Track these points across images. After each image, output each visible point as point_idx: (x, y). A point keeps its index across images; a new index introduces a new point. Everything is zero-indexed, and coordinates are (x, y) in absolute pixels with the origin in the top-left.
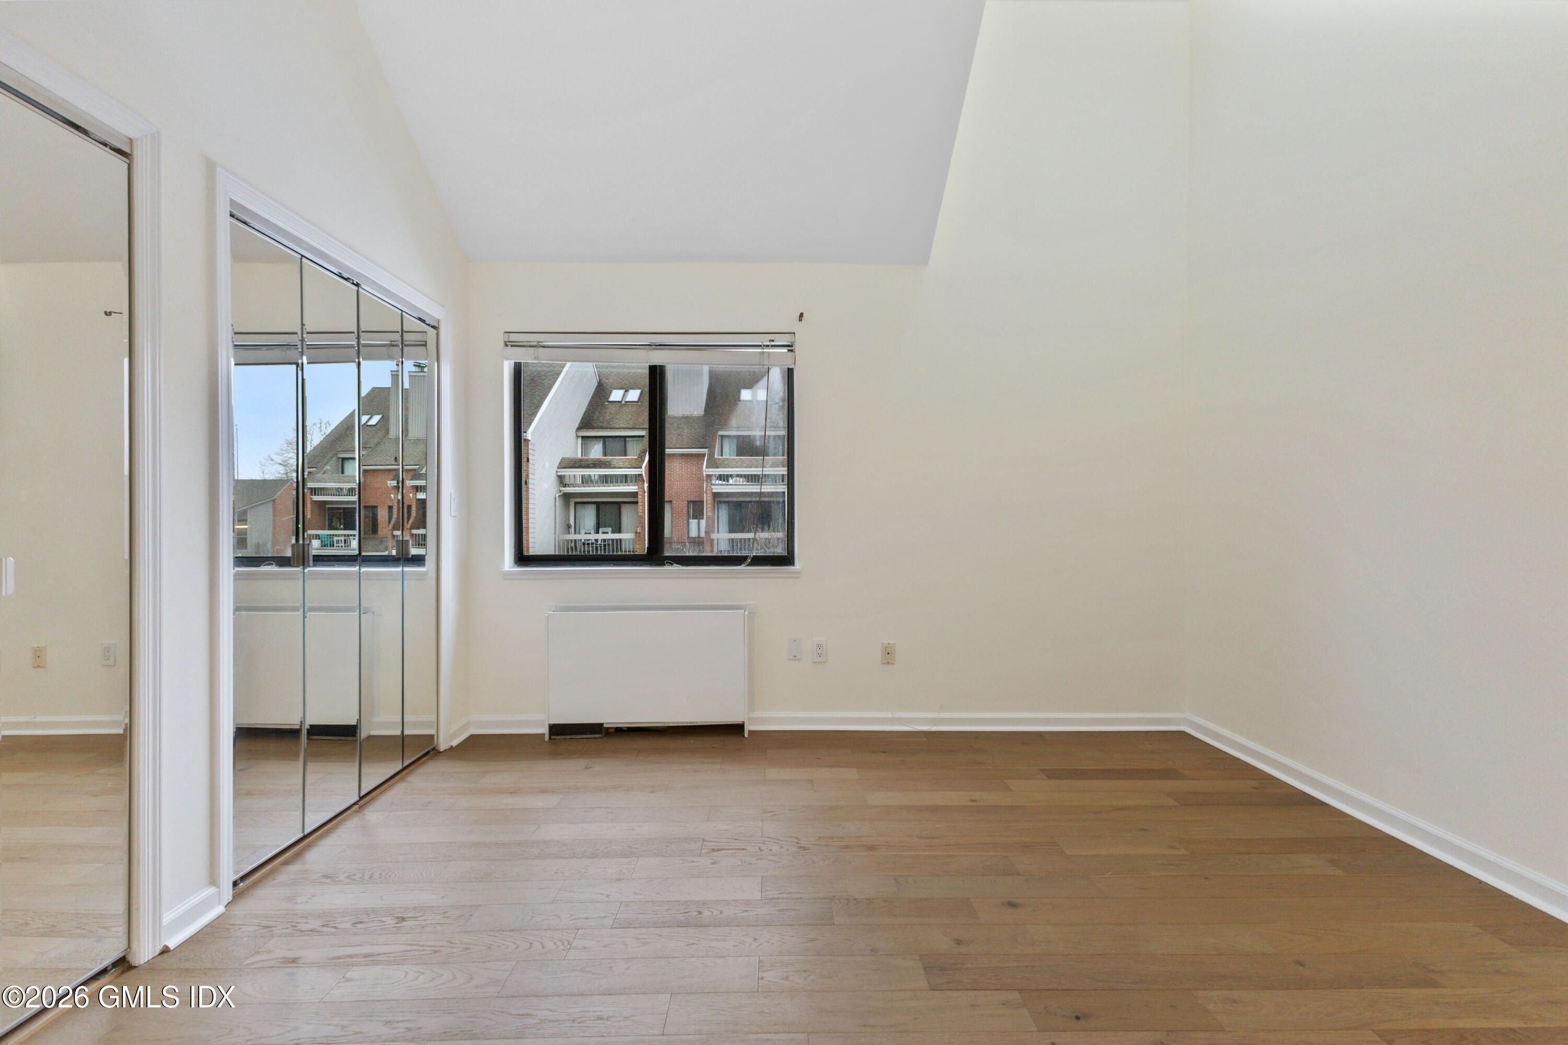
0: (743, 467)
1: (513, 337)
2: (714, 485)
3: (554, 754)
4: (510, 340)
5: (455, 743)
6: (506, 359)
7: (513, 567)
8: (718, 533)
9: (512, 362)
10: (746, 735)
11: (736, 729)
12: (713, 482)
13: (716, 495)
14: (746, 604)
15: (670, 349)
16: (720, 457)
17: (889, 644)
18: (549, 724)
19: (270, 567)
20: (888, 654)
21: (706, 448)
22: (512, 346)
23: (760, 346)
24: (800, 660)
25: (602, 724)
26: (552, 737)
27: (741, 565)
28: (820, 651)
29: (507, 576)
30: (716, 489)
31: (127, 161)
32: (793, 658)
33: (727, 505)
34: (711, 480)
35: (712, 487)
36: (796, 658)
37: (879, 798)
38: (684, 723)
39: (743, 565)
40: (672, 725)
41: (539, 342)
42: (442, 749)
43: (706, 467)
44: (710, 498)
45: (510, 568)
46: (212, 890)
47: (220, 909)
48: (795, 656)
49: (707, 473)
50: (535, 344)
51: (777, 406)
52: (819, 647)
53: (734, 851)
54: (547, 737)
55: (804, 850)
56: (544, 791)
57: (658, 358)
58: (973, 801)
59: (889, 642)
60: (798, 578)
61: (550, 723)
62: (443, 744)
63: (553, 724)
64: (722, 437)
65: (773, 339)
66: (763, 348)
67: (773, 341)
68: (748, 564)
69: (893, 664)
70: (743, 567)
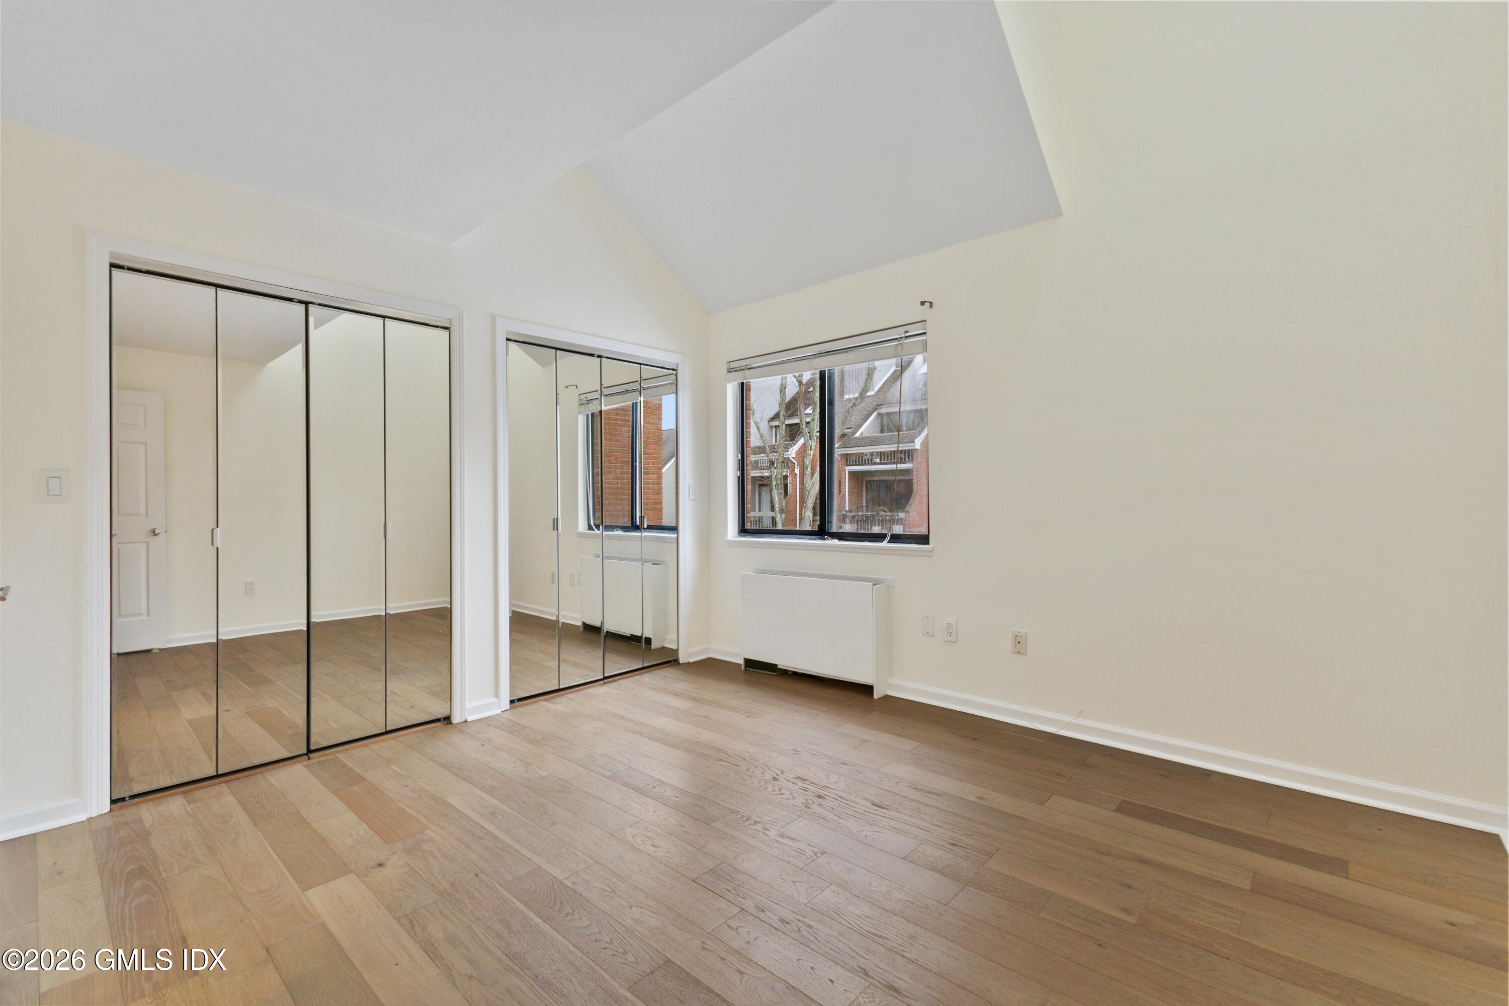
1: (733, 365)
3: (748, 683)
4: (731, 367)
5: (691, 660)
6: (729, 382)
7: (737, 537)
9: (736, 383)
10: (876, 697)
11: (867, 689)
14: (886, 579)
15: (833, 354)
17: (1019, 632)
18: (744, 658)
19: (618, 532)
20: (1019, 642)
22: (735, 371)
23: (897, 339)
24: (932, 636)
25: (776, 665)
26: (746, 669)
28: (952, 632)
29: (732, 544)
31: (448, 331)
32: (926, 633)
36: (930, 631)
39: (884, 542)
40: (821, 675)
41: (747, 366)
42: (681, 662)
45: (734, 538)
46: (495, 700)
47: (499, 711)
50: (744, 368)
51: (920, 392)
52: (950, 626)
54: (743, 668)
57: (824, 363)
59: (1020, 631)
60: (931, 556)
62: (682, 659)
63: (747, 658)
65: (906, 330)
66: (899, 341)
67: (907, 332)
68: (889, 542)
69: (1025, 655)
70: (884, 544)
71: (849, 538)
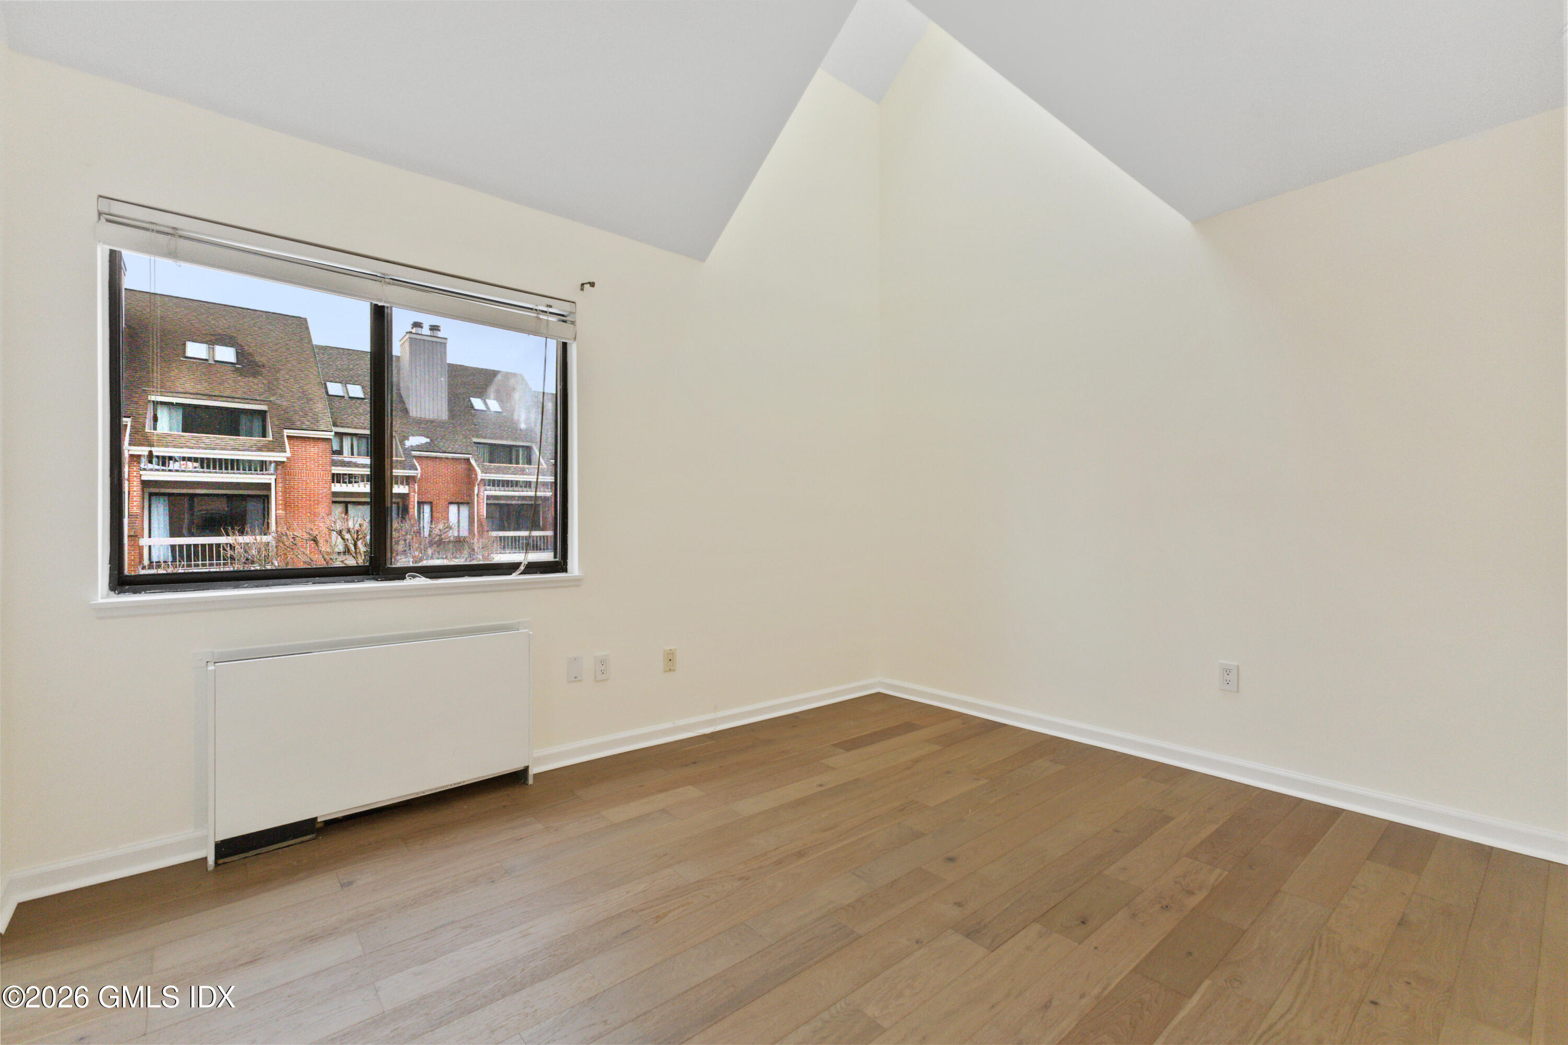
0: (199, 448)
1: (120, 209)
2: (145, 469)
7: (108, 596)
8: (150, 537)
9: (107, 248)
10: (531, 781)
11: (517, 778)
12: (142, 466)
13: (145, 484)
14: (519, 622)
16: (152, 431)
17: (671, 650)
18: (216, 842)
20: (670, 659)
21: (129, 417)
22: (108, 221)
23: (534, 310)
24: (582, 680)
26: (221, 861)
27: (511, 574)
28: (603, 668)
29: (103, 612)
30: (148, 476)
32: (574, 680)
33: (166, 498)
34: (139, 463)
35: (141, 472)
36: (576, 679)
37: (748, 806)
38: (447, 786)
39: (514, 574)
40: (429, 793)
43: (130, 444)
44: (137, 488)
48: (576, 677)
49: (130, 453)
52: (601, 662)
53: (681, 909)
54: (212, 864)
55: (747, 879)
56: (312, 939)
58: (821, 785)
59: (671, 648)
60: (579, 586)
61: (216, 840)
63: (221, 841)
64: (156, 404)
65: (550, 305)
66: (538, 314)
67: (550, 306)
68: (523, 573)
69: (674, 670)
70: (514, 576)
71: (447, 574)
